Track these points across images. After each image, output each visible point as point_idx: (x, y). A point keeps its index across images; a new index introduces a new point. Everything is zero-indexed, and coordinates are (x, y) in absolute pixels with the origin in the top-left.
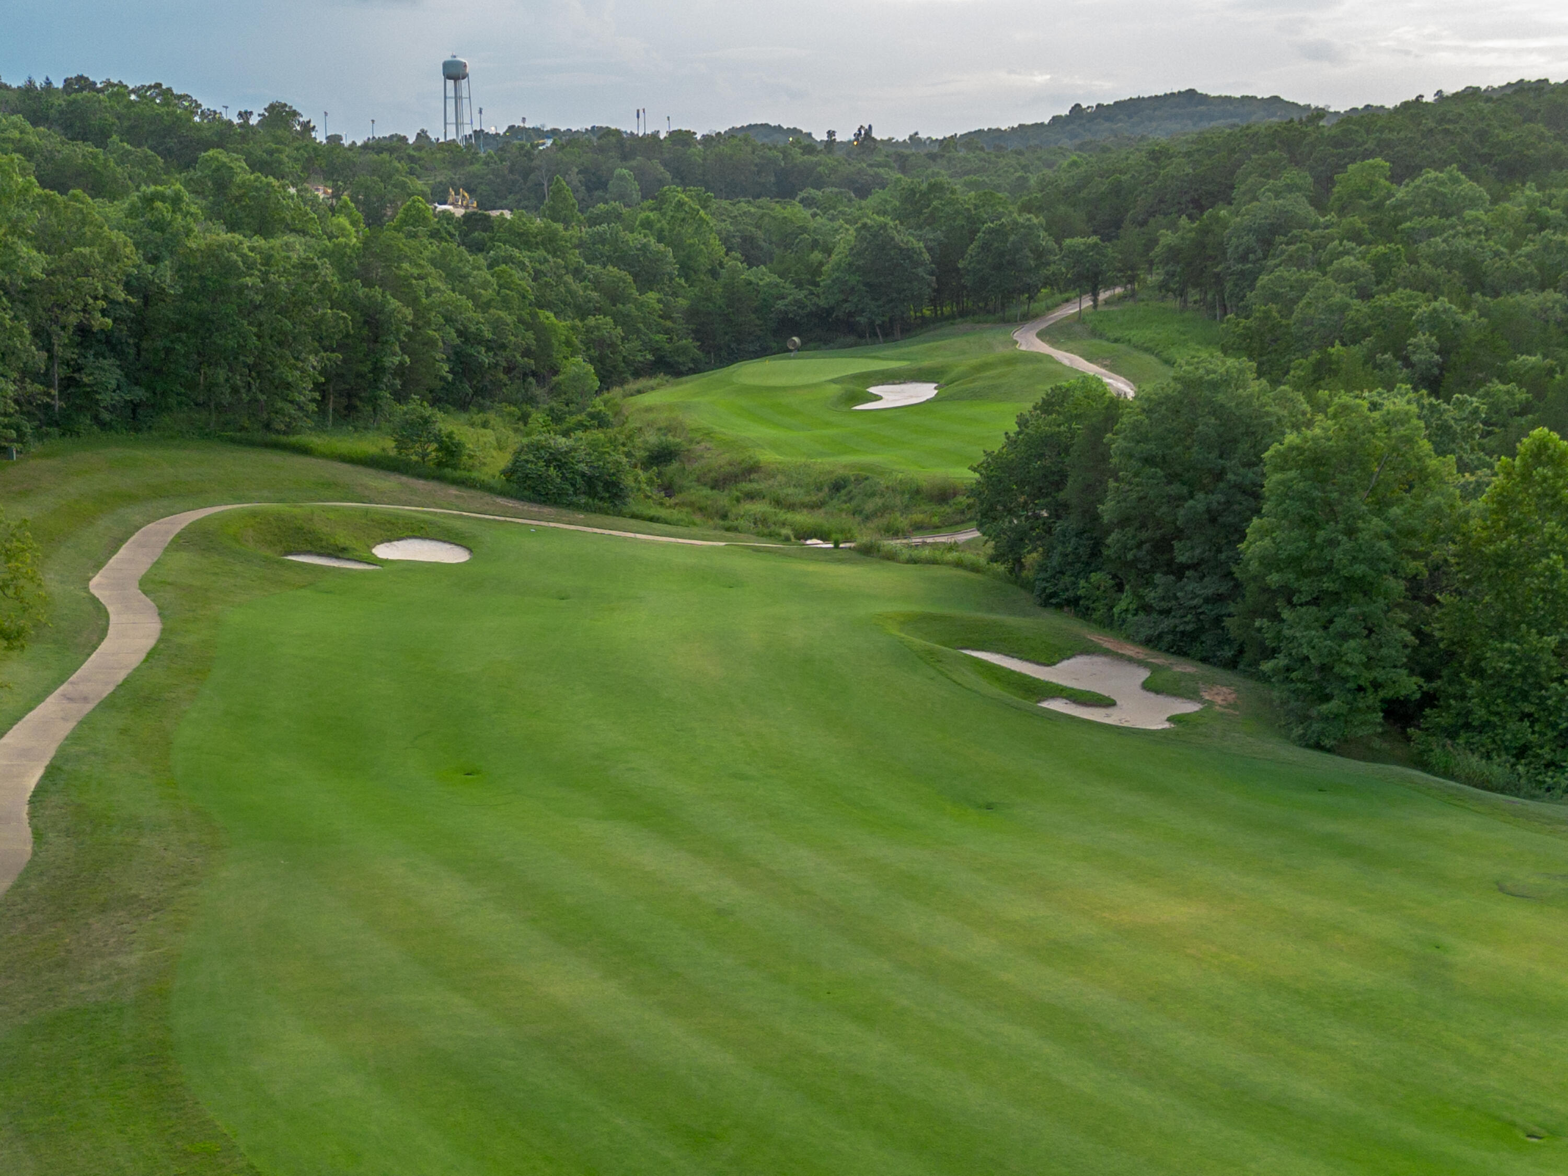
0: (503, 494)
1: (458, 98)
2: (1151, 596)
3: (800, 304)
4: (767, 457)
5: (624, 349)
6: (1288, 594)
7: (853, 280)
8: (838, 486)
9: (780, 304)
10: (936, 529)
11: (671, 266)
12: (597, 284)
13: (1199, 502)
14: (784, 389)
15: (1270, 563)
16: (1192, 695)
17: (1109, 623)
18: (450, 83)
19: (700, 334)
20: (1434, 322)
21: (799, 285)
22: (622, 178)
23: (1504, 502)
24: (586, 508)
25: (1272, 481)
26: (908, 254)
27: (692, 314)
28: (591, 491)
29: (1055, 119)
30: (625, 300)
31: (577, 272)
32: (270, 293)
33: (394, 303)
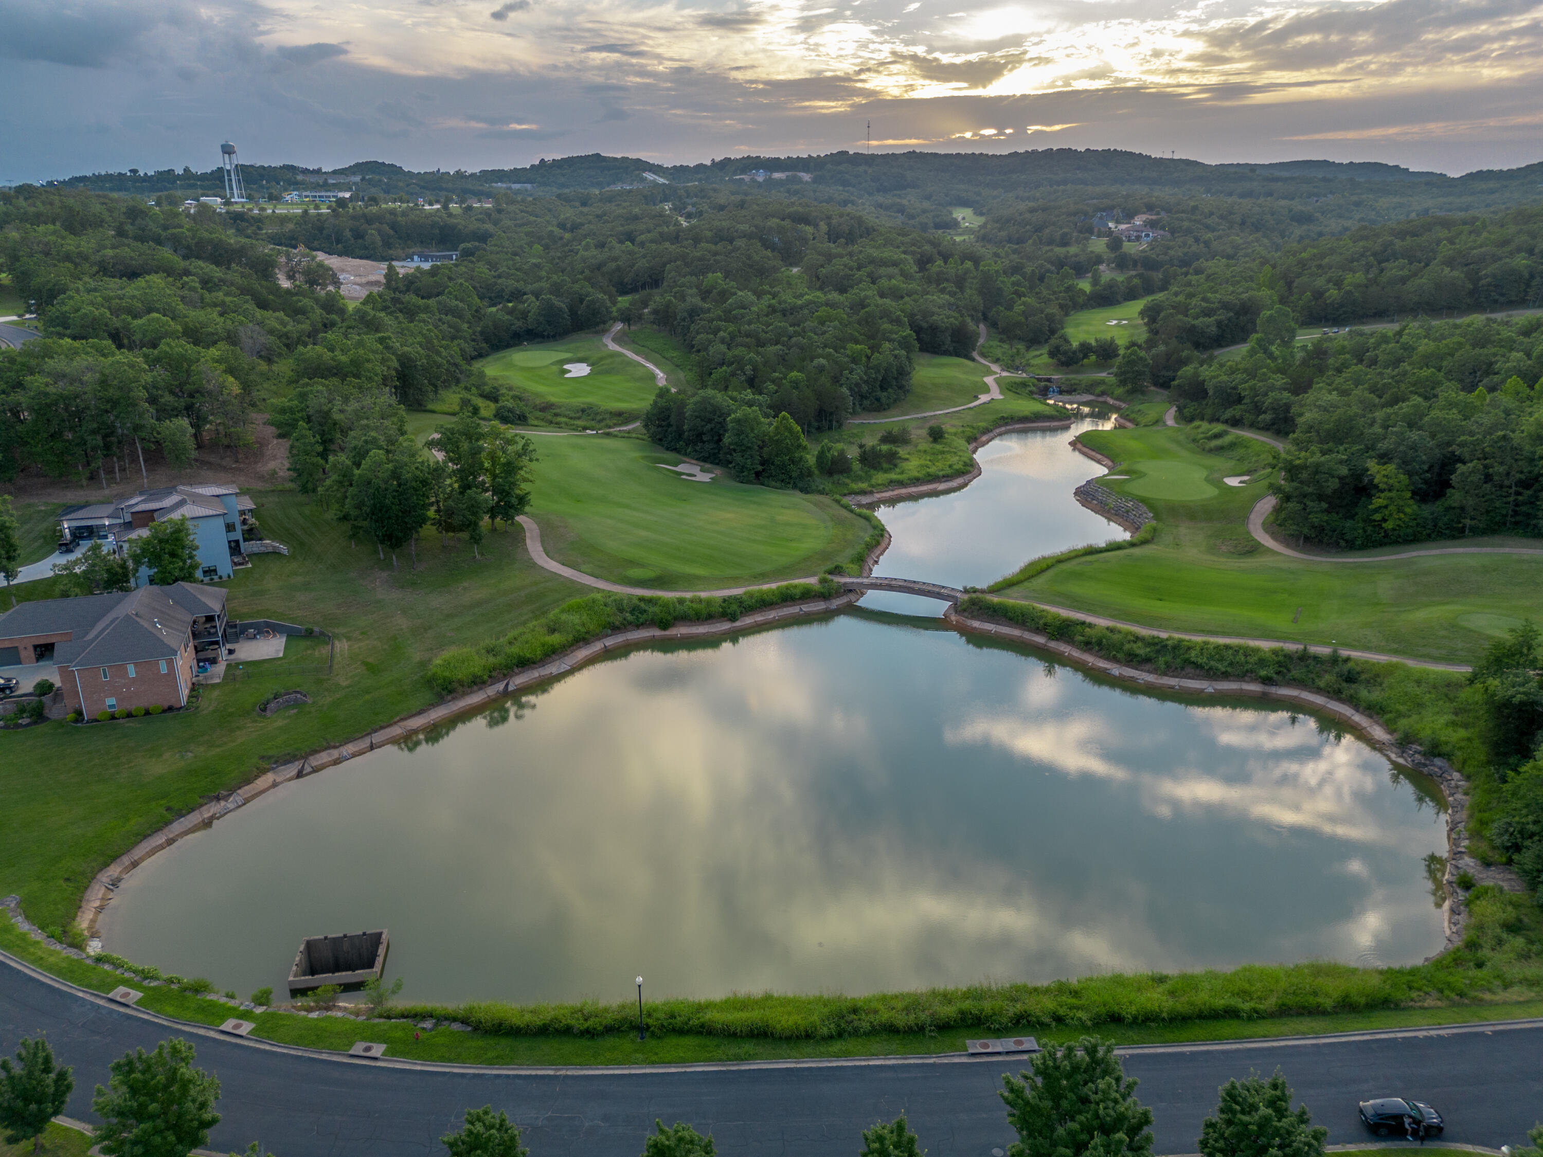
2: (698, 448)
3: (513, 324)
4: (553, 400)
6: (735, 450)
8: (583, 411)
10: (620, 425)
13: (709, 426)
14: (541, 368)
15: (730, 444)
16: (712, 472)
17: (686, 454)
18: (226, 156)
19: (487, 340)
20: (750, 361)
22: (372, 235)
23: (777, 428)
25: (730, 426)
26: (560, 310)
29: (532, 166)
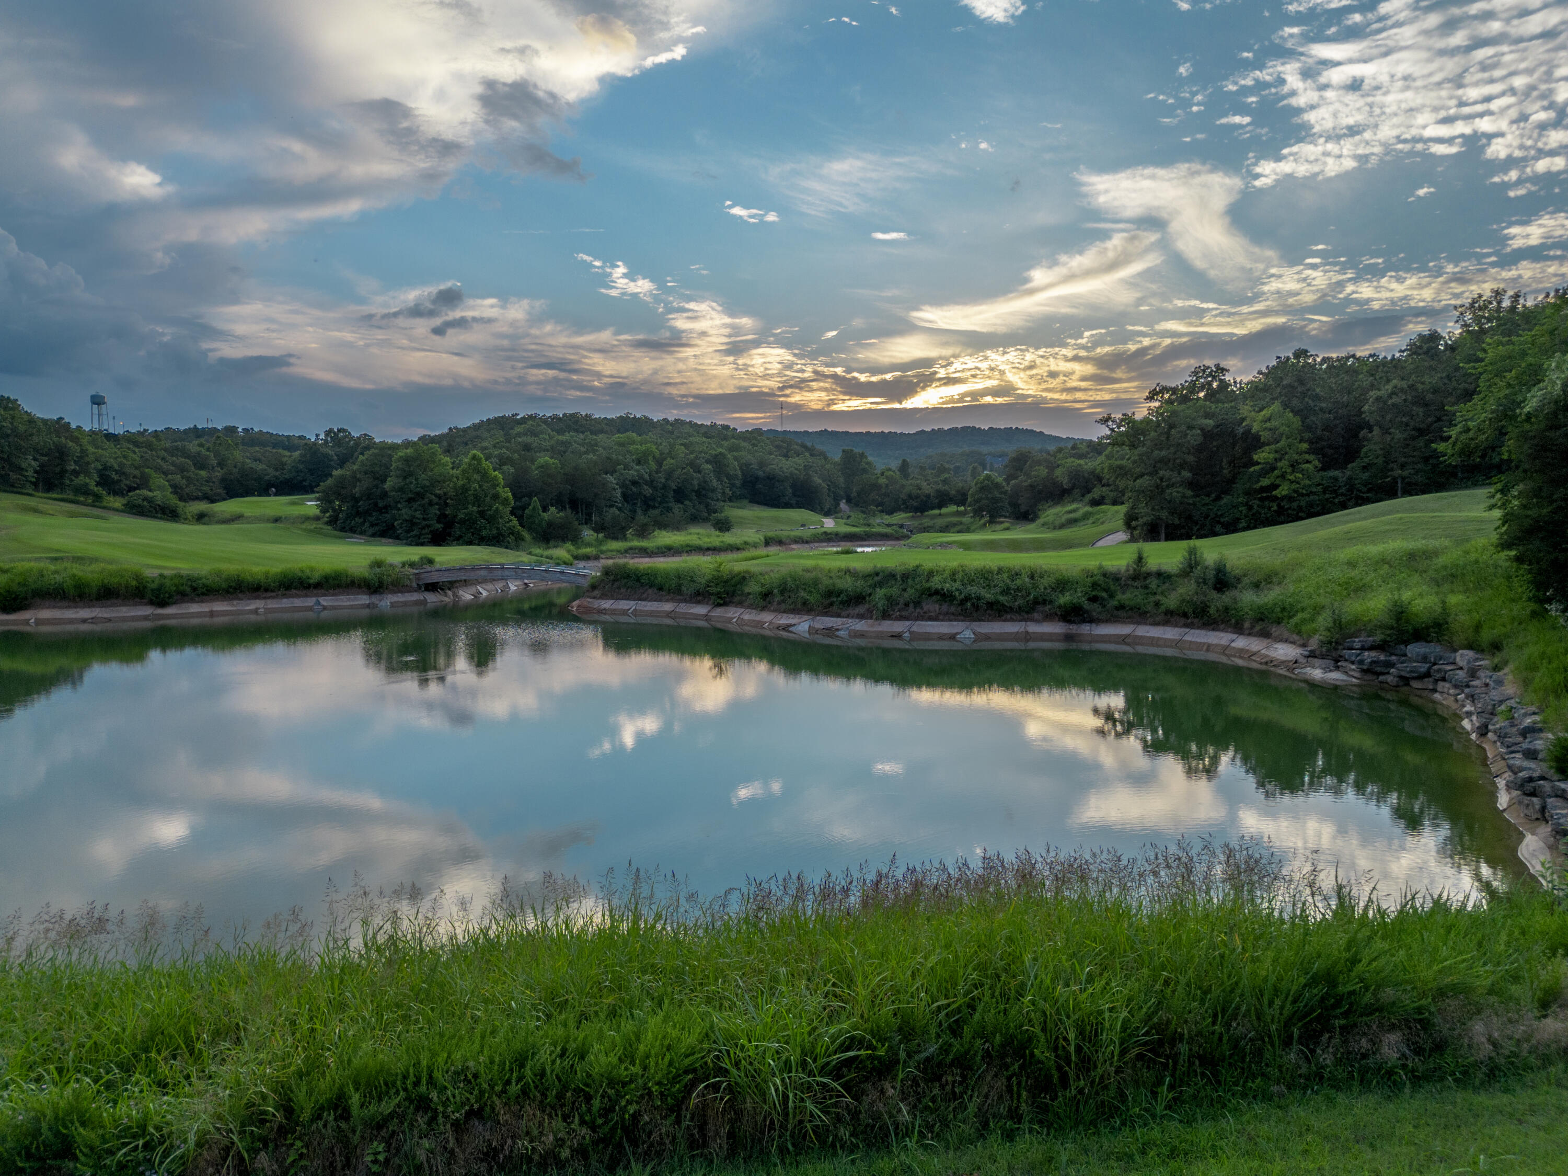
0: (122, 511)
1: (100, 415)
3: (276, 477)
5: (187, 490)
7: (301, 466)
9: (267, 478)
11: (213, 461)
12: (173, 464)
17: (361, 533)
18: (95, 406)
19: (225, 487)
21: (276, 470)
24: (161, 519)
27: (223, 480)
28: (164, 513)
30: (188, 471)
31: (163, 459)
32: (14, 429)
33: (71, 444)
